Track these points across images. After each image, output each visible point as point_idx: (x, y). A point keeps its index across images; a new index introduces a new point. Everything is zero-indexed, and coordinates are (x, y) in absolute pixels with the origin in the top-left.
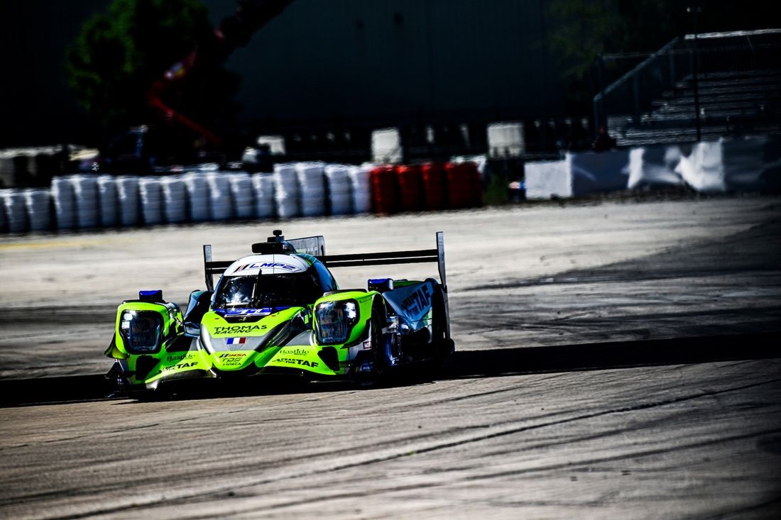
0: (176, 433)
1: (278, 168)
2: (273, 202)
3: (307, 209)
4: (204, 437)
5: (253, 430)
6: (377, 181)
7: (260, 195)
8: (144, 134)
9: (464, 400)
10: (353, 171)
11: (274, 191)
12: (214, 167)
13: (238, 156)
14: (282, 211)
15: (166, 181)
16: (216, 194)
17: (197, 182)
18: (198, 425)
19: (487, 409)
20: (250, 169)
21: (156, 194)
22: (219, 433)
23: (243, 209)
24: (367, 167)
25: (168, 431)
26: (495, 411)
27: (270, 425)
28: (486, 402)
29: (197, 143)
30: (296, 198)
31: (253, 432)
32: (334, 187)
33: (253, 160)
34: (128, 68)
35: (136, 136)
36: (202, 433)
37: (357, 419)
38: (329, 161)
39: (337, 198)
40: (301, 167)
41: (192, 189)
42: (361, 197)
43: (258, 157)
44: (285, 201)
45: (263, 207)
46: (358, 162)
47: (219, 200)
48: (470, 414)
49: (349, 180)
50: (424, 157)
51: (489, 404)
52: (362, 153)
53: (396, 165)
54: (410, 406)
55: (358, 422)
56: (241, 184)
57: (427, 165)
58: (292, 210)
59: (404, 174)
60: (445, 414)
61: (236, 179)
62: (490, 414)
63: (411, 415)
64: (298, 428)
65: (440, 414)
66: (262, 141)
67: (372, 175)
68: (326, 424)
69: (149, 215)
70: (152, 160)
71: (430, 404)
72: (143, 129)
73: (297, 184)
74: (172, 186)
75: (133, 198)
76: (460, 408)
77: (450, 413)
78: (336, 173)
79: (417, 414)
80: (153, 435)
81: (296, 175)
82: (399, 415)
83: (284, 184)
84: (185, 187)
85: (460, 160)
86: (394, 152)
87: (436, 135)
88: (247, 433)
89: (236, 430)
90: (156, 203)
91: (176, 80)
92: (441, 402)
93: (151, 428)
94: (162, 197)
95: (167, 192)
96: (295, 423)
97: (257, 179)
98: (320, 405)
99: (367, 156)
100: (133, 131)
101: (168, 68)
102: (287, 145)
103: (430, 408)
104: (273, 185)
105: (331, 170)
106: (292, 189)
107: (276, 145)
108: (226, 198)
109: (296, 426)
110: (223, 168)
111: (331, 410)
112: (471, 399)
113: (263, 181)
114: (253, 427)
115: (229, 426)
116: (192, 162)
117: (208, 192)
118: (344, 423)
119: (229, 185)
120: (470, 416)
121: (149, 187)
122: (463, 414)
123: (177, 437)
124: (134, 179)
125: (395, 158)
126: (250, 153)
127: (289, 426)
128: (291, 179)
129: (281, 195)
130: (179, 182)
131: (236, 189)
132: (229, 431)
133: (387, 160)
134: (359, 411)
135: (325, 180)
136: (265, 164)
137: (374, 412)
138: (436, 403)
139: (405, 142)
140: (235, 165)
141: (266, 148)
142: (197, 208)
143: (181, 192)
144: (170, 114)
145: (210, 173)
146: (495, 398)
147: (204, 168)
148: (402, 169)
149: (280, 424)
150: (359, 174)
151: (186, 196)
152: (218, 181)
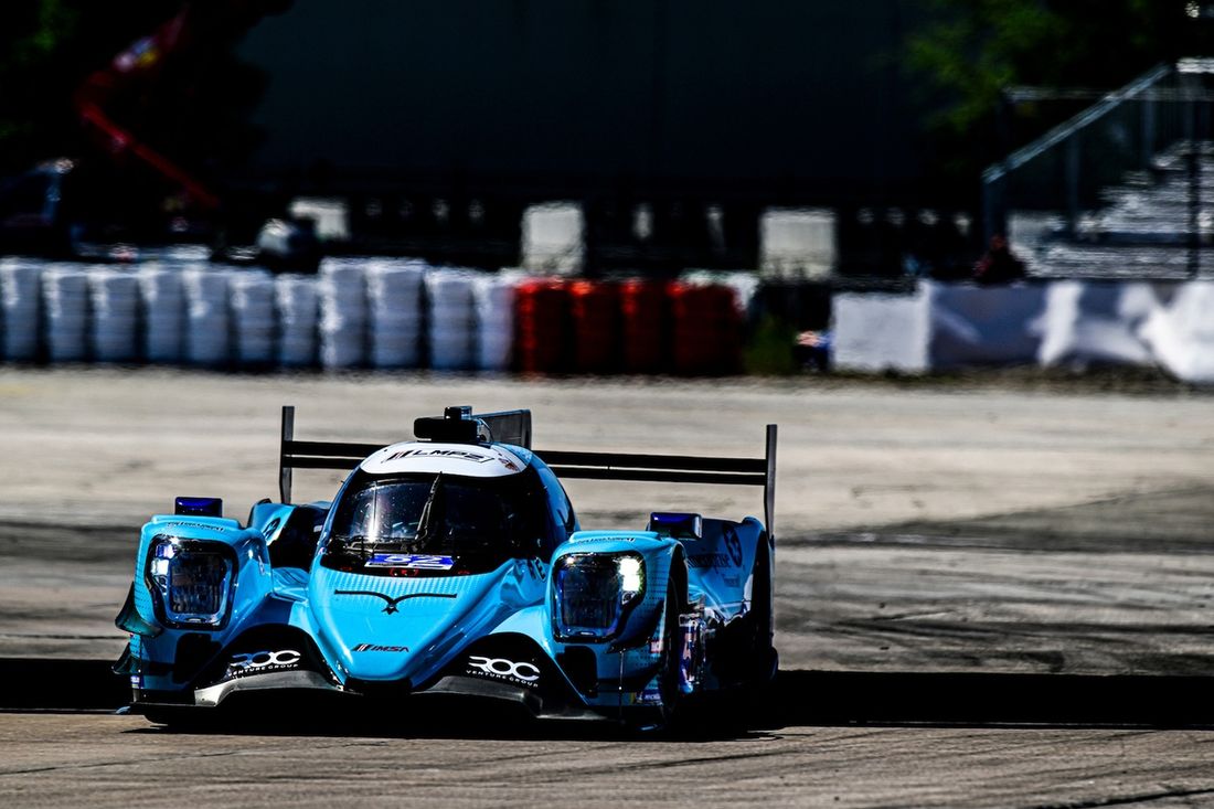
0: (92, 790)
1: (330, 266)
2: (316, 337)
3: (383, 353)
4: (146, 802)
5: (245, 794)
6: (528, 308)
7: (289, 320)
8: (65, 177)
9: (679, 769)
10: (482, 284)
11: (318, 314)
12: (200, 253)
13: (250, 235)
14: (330, 354)
15: (99, 275)
16: (198, 310)
17: (161, 281)
18: (136, 777)
19: (724, 790)
20: (272, 263)
21: (79, 299)
22: (178, 795)
23: (252, 345)
24: (510, 278)
25: (74, 785)
26: (740, 795)
27: (280, 786)
28: (723, 775)
29: (171, 204)
30: (362, 330)
31: (246, 800)
32: (440, 312)
33: (280, 247)
34: (46, 40)
35: (46, 179)
36: (143, 793)
37: (460, 789)
38: (436, 261)
39: (444, 337)
40: (377, 269)
41: (151, 294)
42: (494, 340)
43: (292, 241)
44: (338, 335)
45: (293, 344)
46: (490, 266)
47: (204, 322)
48: (691, 797)
49: (471, 301)
50: (626, 266)
51: (729, 781)
52: (502, 249)
53: (570, 279)
54: (569, 770)
55: (462, 796)
56: (253, 293)
57: (633, 283)
58: (353, 353)
59: (586, 298)
60: (638, 792)
61: (243, 281)
62: (730, 800)
63: (570, 790)
64: (338, 799)
65: (629, 792)
66: (301, 208)
67: (520, 297)
68: (395, 794)
69: (61, 341)
70: (75, 231)
71: (609, 771)
72: (61, 166)
73: (366, 303)
74: (111, 285)
75: (31, 306)
76: (670, 783)
77: (647, 792)
78: (446, 286)
79: (582, 789)
80: (43, 790)
81: (364, 283)
82: (545, 789)
83: (341, 301)
84: (137, 290)
85: (700, 279)
86: (568, 252)
87: (656, 223)
88: (235, 800)
89: (211, 791)
90: (77, 319)
91: (137, 71)
92: (633, 767)
93: (38, 774)
94: (89, 308)
95: (101, 299)
96: (333, 788)
97: (286, 286)
98: (386, 754)
99: (511, 255)
100: (44, 167)
101: (124, 46)
102: (354, 219)
103: (609, 778)
104: (318, 301)
105: (438, 278)
106: (357, 313)
107: (330, 220)
108: (220, 319)
109: (334, 793)
110: (219, 258)
111: (407, 767)
112: (693, 767)
113: (297, 291)
114: (247, 790)
115: (198, 783)
116: (155, 238)
117: (184, 306)
118: (433, 795)
119: (229, 293)
120: (689, 802)
121: (65, 283)
122: (674, 797)
123: (93, 797)
124: (33, 267)
125: (568, 264)
126: (276, 233)
127: (321, 793)
128: (353, 292)
129: (331, 322)
130: (129, 279)
131: (241, 303)
132: (197, 793)
133: (550, 267)
134: (464, 774)
135: (424, 300)
136: (305, 255)
137: (494, 778)
138: (622, 769)
139: (593, 236)
140: (244, 254)
141: (307, 224)
142: (160, 335)
143: (129, 301)
144: (121, 140)
145: (192, 266)
146: (742, 769)
147: (181, 254)
148: (582, 288)
149: (302, 786)
150: (494, 292)
151: (140, 310)
152: (206, 283)
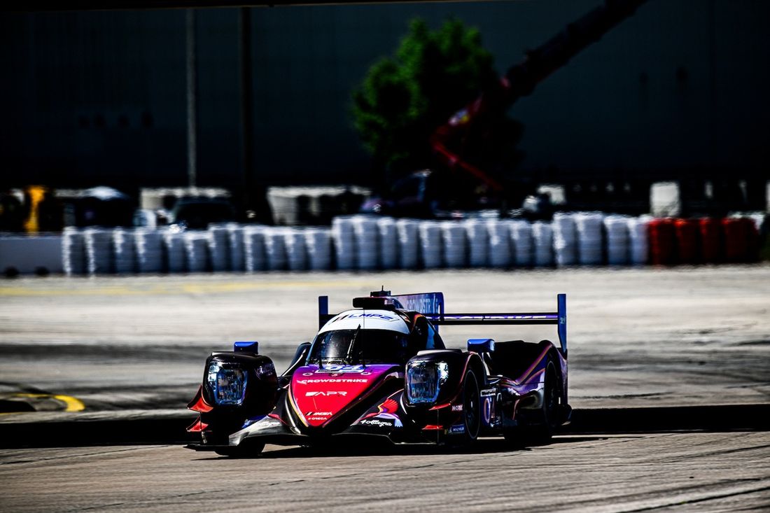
0: (451, 474)
1: (558, 217)
2: (553, 252)
3: (584, 258)
4: (478, 479)
5: (526, 474)
6: (655, 233)
7: (539, 244)
8: (428, 179)
9: (736, 453)
10: (632, 223)
11: (552, 241)
12: (494, 213)
13: (519, 203)
14: (560, 259)
15: (446, 225)
16: (495, 241)
17: (477, 228)
18: (473, 468)
19: (758, 463)
20: (530, 217)
21: (436, 238)
22: (493, 476)
23: (522, 255)
24: (645, 219)
25: (443, 472)
26: (766, 465)
27: (543, 470)
28: (758, 456)
29: (479, 190)
30: (574, 247)
31: (526, 476)
32: (612, 237)
33: (534, 209)
34: (413, 112)
35: (418, 180)
36: (477, 475)
37: (630, 467)
38: (608, 211)
39: (614, 248)
40: (580, 218)
41: (472, 234)
42: (639, 248)
43: (539, 205)
44: (565, 250)
45: (542, 255)
46: (636, 213)
47: (498, 246)
48: (742, 466)
49: (627, 232)
50: (703, 212)
51: (761, 458)
52: (641, 205)
53: (674, 219)
54: (682, 456)
55: (631, 471)
56: (522, 232)
57: (705, 219)
58: (570, 258)
59: (683, 227)
60: (717, 465)
61: (516, 226)
62: (761, 467)
63: (683, 465)
64: (571, 474)
65: (712, 466)
66: (543, 189)
67: (650, 228)
68: (599, 471)
69: (429, 258)
70: (434, 204)
71: (702, 456)
72: (425, 174)
73: (576, 234)
74: (453, 231)
75: (414, 242)
76: (732, 460)
77: (720, 465)
78: (615, 225)
79: (689, 465)
80: (428, 476)
81: (575, 225)
82: (671, 466)
83: (564, 233)
84: (465, 232)
85: (738, 216)
86: (672, 205)
87: (714, 191)
88: (521, 477)
89: (509, 473)
90: (436, 248)
91: (460, 126)
92: (713, 454)
93: (425, 468)
94: (442, 241)
95: (448, 237)
96: (568, 469)
97: (537, 227)
98: (593, 452)
99: (645, 208)
100: (417, 175)
101: (452, 113)
102: (568, 194)
103: (702, 459)
104: (552, 233)
105: (610, 221)
106: (571, 239)
107: (556, 194)
108: (506, 245)
109: (569, 472)
110: (503, 216)
111: (604, 457)
112: (743, 452)
113: (543, 229)
114: (527, 472)
115: (504, 469)
116: (472, 207)
117: (487, 239)
118: (617, 471)
119: (509, 232)
120: (742, 469)
121: (430, 231)
122: (734, 467)
123: (452, 477)
124: (414, 223)
125: (673, 212)
126: (531, 202)
127: (563, 472)
128: (570, 228)
129: (560, 244)
130: (461, 227)
131: (516, 236)
132: (502, 474)
133: (665, 213)
134: (632, 460)
135: (603, 230)
136: (546, 212)
137: (647, 461)
138: (708, 455)
139: (684, 197)
140: (516, 212)
141: (546, 197)
142: (477, 254)
143: (461, 238)
144: (453, 160)
145: (490, 220)
146: (766, 452)
147: (485, 214)
148: (680, 222)
149: (553, 469)
150: (639, 226)
151: (466, 243)
152: (498, 228)
